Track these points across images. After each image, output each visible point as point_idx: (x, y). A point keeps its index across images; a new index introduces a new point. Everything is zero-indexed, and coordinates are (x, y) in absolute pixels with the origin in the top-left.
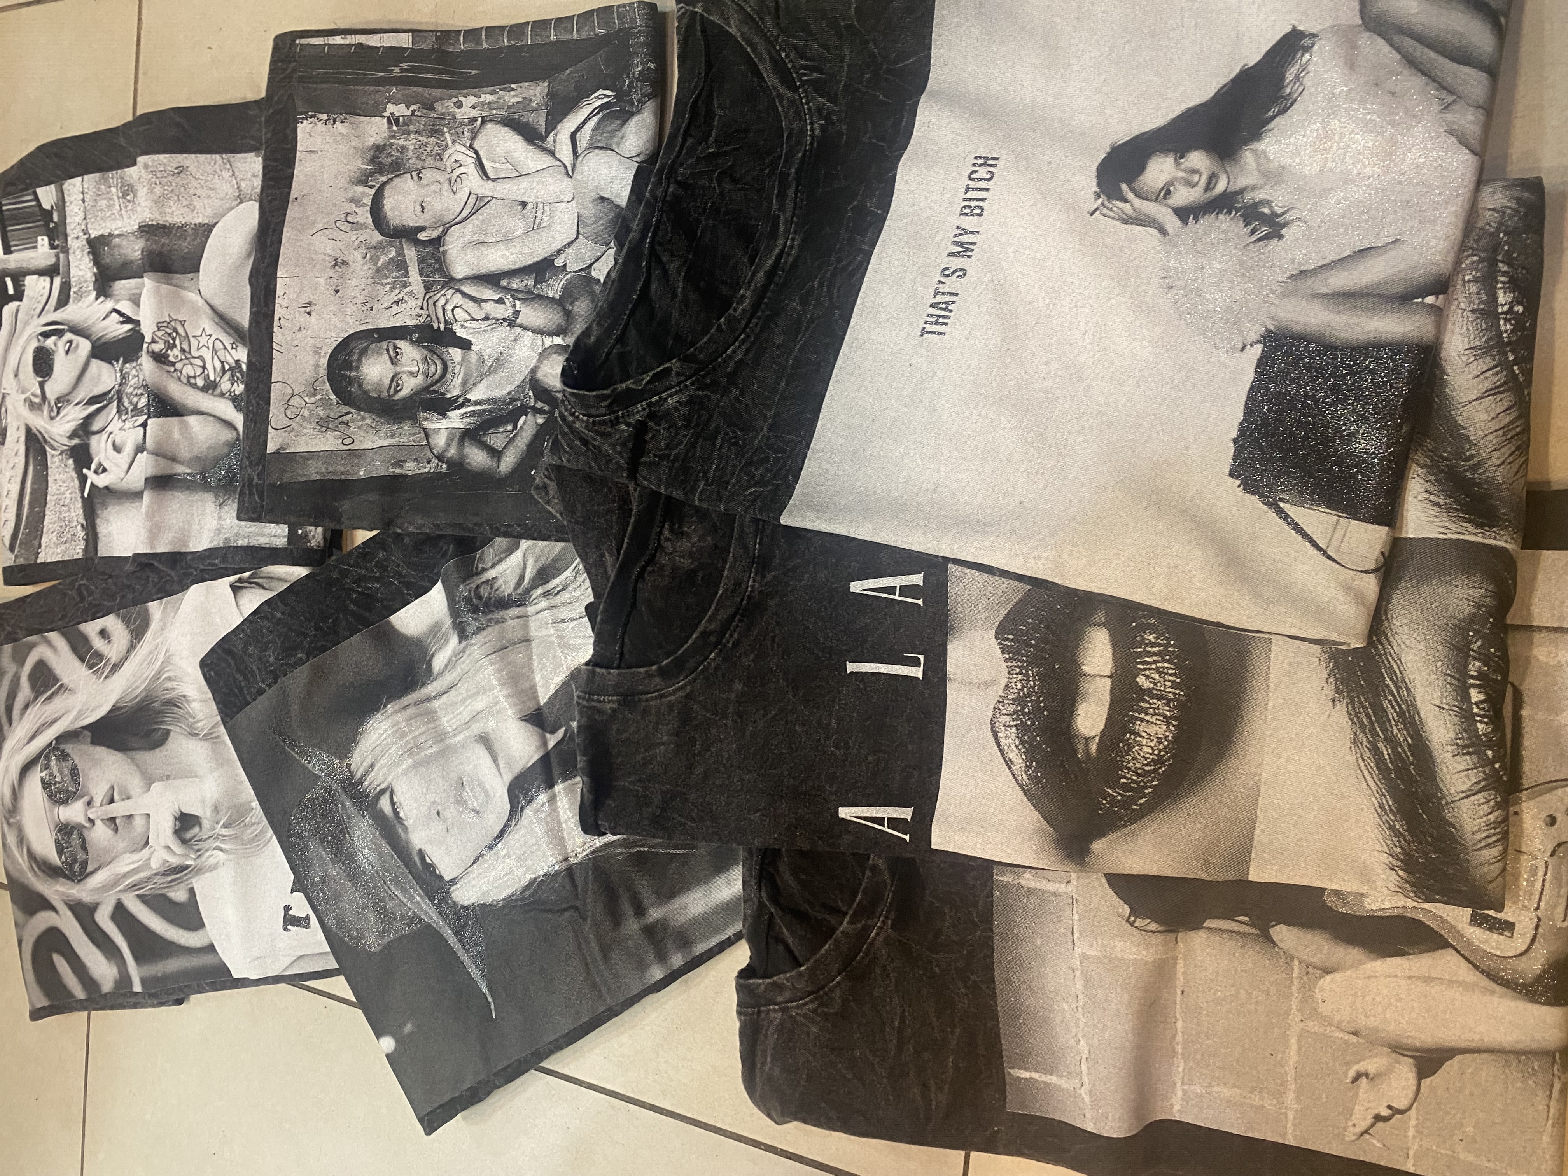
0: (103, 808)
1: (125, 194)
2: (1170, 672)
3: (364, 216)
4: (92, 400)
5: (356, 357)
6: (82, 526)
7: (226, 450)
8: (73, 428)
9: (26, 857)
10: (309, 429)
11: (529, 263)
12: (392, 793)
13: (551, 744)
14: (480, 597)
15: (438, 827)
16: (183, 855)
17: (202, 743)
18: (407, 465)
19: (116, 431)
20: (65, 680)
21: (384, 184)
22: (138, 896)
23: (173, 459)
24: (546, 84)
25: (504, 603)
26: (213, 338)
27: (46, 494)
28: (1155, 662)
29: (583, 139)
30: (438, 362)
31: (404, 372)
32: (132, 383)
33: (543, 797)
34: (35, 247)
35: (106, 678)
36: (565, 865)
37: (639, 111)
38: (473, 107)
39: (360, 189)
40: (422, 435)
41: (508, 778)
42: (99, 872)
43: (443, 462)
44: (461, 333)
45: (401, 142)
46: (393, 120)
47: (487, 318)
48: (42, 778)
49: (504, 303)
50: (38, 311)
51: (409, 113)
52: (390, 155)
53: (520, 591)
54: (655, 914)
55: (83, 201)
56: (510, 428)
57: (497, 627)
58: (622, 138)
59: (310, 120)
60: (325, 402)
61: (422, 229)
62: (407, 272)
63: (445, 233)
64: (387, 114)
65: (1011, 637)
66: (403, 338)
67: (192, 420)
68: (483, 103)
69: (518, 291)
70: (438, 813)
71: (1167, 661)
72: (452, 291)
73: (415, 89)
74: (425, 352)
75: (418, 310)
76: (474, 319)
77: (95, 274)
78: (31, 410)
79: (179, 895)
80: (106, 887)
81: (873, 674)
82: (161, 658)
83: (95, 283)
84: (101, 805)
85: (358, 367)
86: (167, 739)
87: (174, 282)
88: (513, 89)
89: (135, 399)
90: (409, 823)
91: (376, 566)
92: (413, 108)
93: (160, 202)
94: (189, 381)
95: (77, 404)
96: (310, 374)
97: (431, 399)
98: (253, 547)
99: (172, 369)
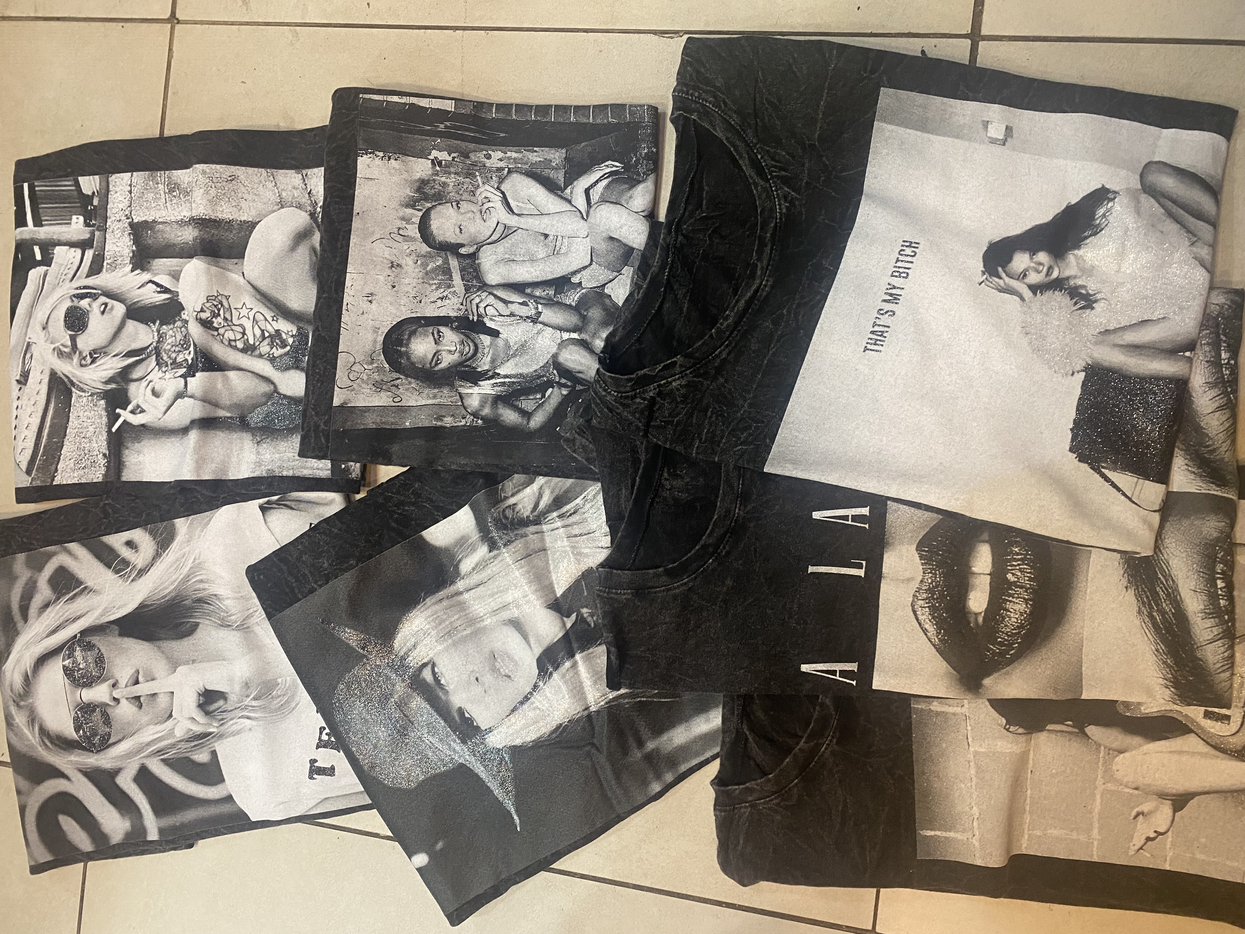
0: (129, 689)
1: (171, 191)
2: (1028, 571)
3: (413, 231)
4: (131, 354)
5: (406, 337)
6: (104, 455)
7: (264, 400)
8: (110, 376)
9: (37, 735)
10: (367, 389)
11: (549, 278)
12: (434, 665)
13: (569, 625)
14: (506, 518)
15: (477, 690)
16: (206, 724)
17: (235, 632)
18: (446, 419)
19: (156, 380)
20: (90, 584)
21: (429, 210)
22: (163, 760)
23: (216, 405)
24: (564, 151)
25: (525, 523)
26: (253, 312)
27: (67, 427)
28: (1019, 565)
29: (595, 195)
30: (471, 344)
31: (444, 350)
32: (169, 341)
33: (568, 664)
34: (70, 224)
35: (132, 581)
36: (586, 713)
37: (644, 181)
38: (501, 160)
39: (409, 211)
40: (458, 397)
41: (538, 651)
42: (122, 743)
43: (478, 418)
44: (489, 324)
45: (443, 179)
46: (436, 162)
47: (512, 315)
48: (64, 666)
49: (528, 305)
50: (70, 276)
51: (450, 159)
52: (433, 187)
53: (535, 513)
54: (651, 745)
55: (130, 192)
56: (539, 396)
57: (523, 540)
58: (631, 197)
59: (369, 155)
60: (380, 369)
61: (462, 245)
62: (451, 276)
63: (478, 250)
64: (431, 157)
65: (927, 549)
66: (446, 325)
67: (232, 374)
68: (509, 158)
69: (540, 298)
70: (477, 679)
71: (1026, 564)
72: (485, 294)
73: (456, 142)
74: (462, 336)
75: (459, 305)
76: (502, 316)
77: (133, 252)
78: (59, 358)
79: (202, 757)
80: (129, 755)
81: (826, 574)
82: (189, 564)
83: (131, 258)
84: (126, 686)
85: (407, 345)
86: (196, 629)
87: (221, 264)
88: (536, 151)
89: (174, 355)
90: (450, 688)
91: (412, 493)
92: (453, 155)
93: (213, 202)
94: (229, 343)
95: (114, 356)
96: (368, 347)
97: (465, 371)
98: (298, 477)
99: (216, 333)
